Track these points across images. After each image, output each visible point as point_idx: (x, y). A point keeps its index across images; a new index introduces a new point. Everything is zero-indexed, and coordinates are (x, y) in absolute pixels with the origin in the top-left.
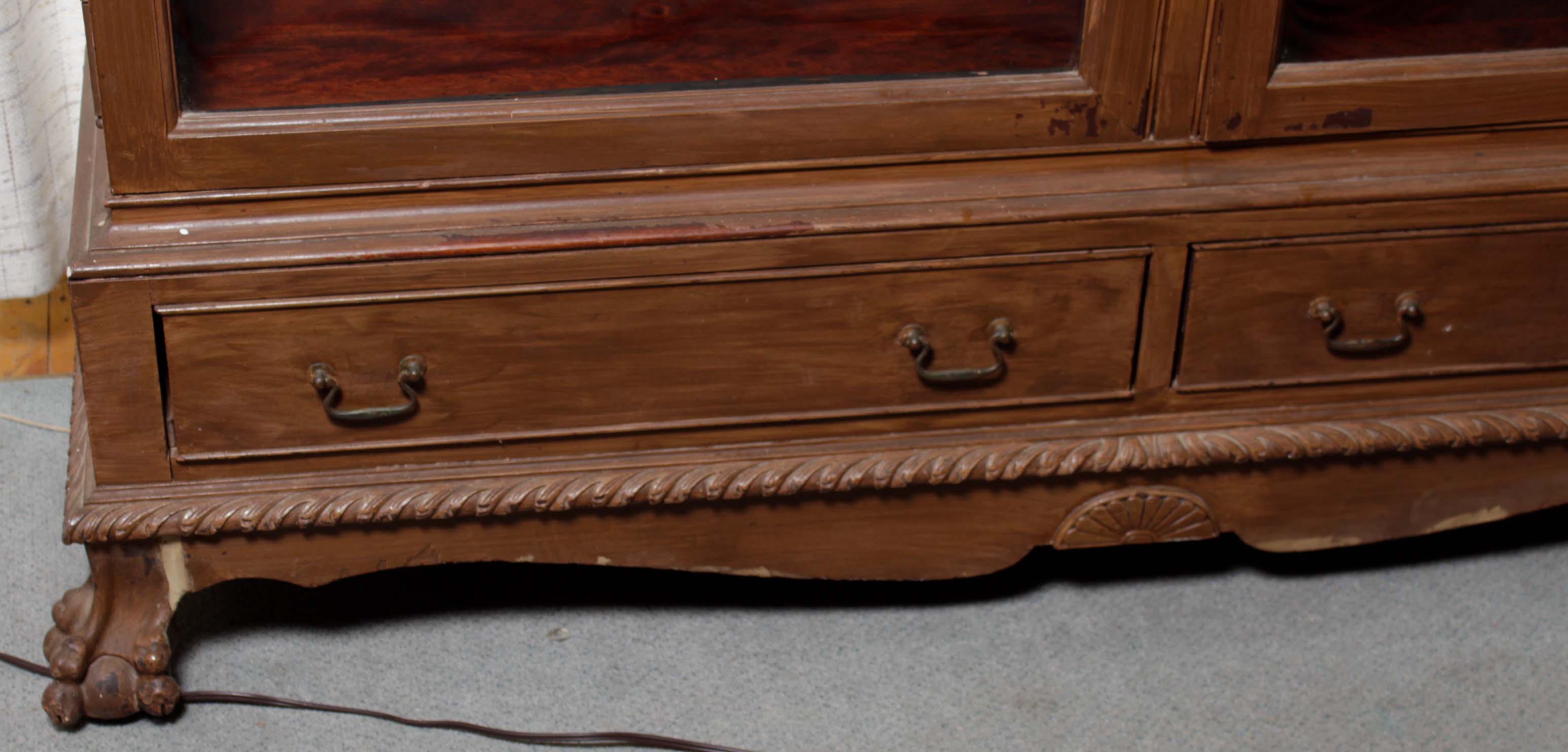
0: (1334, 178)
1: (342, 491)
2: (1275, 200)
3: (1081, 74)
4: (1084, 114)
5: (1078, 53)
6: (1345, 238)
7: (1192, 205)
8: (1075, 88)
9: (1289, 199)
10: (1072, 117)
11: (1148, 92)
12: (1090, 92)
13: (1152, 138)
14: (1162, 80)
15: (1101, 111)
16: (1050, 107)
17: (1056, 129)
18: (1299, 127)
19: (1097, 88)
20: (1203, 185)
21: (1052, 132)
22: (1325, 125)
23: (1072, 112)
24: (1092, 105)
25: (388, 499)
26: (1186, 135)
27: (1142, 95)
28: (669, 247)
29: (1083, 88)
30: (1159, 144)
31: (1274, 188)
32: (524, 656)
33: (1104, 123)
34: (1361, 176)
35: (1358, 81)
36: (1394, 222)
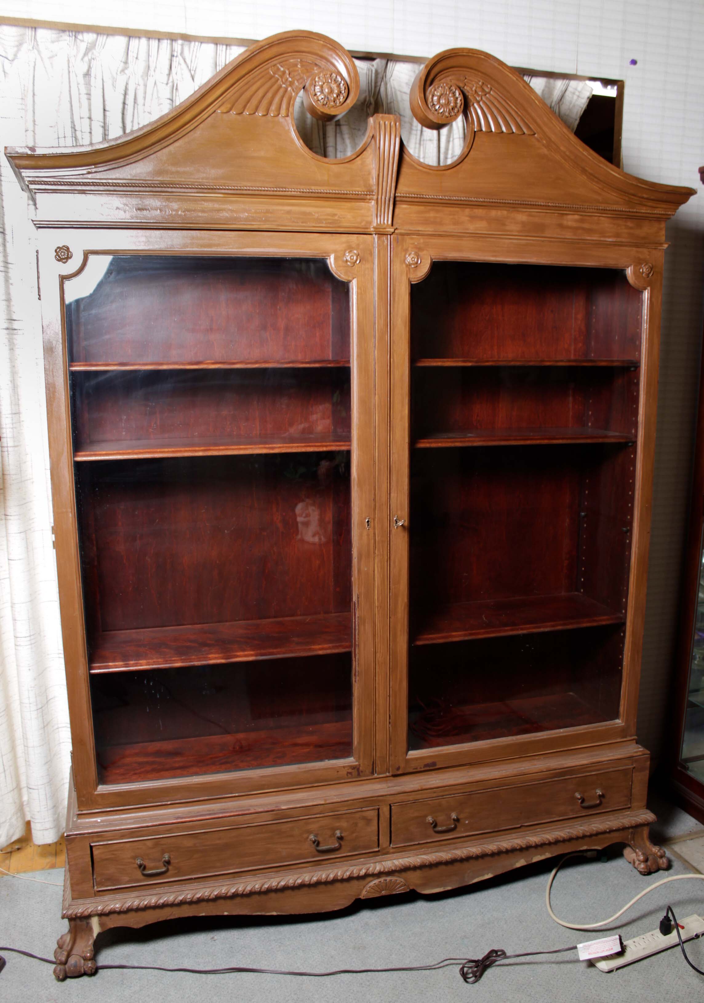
0: (429, 782)
1: (146, 897)
2: (412, 790)
3: (354, 758)
4: (356, 770)
5: (353, 752)
6: (434, 799)
7: (389, 793)
8: (353, 763)
9: (416, 789)
10: (353, 771)
11: (373, 762)
12: (357, 763)
13: (376, 775)
14: (377, 758)
15: (361, 768)
16: (346, 769)
17: (349, 774)
18: (417, 769)
19: (359, 762)
20: (392, 787)
21: (347, 775)
22: (424, 767)
23: (353, 769)
24: (358, 766)
25: (160, 898)
26: (385, 773)
27: (372, 763)
28: (240, 816)
29: (355, 762)
30: (378, 776)
31: (412, 786)
32: (204, 946)
33: (362, 772)
34: (436, 780)
35: (431, 754)
36: (447, 793)
